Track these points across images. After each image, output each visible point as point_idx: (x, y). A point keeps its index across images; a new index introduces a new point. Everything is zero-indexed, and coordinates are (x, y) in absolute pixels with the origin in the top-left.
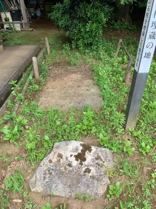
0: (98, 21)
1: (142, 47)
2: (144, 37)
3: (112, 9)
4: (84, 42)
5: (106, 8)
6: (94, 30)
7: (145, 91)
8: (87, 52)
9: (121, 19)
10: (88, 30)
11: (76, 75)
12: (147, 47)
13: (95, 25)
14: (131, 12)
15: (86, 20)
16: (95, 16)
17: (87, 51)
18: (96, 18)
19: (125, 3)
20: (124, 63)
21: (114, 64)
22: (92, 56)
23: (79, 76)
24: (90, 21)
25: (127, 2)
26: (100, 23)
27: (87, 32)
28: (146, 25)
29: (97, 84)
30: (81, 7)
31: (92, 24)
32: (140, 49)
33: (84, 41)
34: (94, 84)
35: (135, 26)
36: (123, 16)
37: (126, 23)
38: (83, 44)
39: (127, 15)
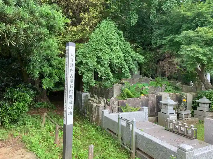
0: (25, 100)
1: (66, 109)
2: (66, 104)
3: (35, 92)
4: (10, 119)
5: (31, 91)
6: (21, 108)
7: (73, 147)
8: (13, 128)
9: (41, 100)
10: (15, 108)
11: (5, 149)
12: (69, 109)
13: (21, 104)
14: (48, 94)
15: (13, 100)
16: (22, 97)
17: (13, 126)
18: (22, 98)
19: (46, 88)
20: (51, 132)
21: (43, 133)
22: (19, 130)
23: (9, 149)
24: (17, 101)
25: (48, 88)
26: (26, 102)
27: (14, 110)
28: (66, 97)
29: (30, 151)
30: (8, 91)
31: (19, 103)
32: (65, 111)
33: (11, 117)
34: (27, 151)
35: (53, 105)
36: (41, 98)
37: (45, 103)
38: (8, 120)
39: (45, 97)
